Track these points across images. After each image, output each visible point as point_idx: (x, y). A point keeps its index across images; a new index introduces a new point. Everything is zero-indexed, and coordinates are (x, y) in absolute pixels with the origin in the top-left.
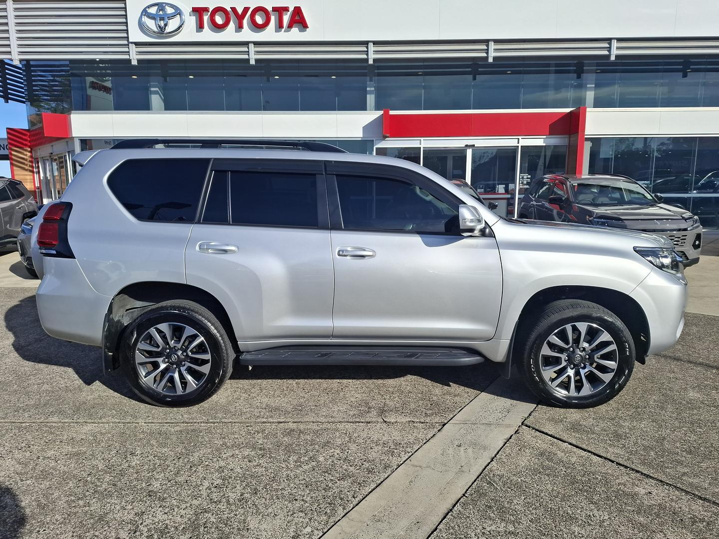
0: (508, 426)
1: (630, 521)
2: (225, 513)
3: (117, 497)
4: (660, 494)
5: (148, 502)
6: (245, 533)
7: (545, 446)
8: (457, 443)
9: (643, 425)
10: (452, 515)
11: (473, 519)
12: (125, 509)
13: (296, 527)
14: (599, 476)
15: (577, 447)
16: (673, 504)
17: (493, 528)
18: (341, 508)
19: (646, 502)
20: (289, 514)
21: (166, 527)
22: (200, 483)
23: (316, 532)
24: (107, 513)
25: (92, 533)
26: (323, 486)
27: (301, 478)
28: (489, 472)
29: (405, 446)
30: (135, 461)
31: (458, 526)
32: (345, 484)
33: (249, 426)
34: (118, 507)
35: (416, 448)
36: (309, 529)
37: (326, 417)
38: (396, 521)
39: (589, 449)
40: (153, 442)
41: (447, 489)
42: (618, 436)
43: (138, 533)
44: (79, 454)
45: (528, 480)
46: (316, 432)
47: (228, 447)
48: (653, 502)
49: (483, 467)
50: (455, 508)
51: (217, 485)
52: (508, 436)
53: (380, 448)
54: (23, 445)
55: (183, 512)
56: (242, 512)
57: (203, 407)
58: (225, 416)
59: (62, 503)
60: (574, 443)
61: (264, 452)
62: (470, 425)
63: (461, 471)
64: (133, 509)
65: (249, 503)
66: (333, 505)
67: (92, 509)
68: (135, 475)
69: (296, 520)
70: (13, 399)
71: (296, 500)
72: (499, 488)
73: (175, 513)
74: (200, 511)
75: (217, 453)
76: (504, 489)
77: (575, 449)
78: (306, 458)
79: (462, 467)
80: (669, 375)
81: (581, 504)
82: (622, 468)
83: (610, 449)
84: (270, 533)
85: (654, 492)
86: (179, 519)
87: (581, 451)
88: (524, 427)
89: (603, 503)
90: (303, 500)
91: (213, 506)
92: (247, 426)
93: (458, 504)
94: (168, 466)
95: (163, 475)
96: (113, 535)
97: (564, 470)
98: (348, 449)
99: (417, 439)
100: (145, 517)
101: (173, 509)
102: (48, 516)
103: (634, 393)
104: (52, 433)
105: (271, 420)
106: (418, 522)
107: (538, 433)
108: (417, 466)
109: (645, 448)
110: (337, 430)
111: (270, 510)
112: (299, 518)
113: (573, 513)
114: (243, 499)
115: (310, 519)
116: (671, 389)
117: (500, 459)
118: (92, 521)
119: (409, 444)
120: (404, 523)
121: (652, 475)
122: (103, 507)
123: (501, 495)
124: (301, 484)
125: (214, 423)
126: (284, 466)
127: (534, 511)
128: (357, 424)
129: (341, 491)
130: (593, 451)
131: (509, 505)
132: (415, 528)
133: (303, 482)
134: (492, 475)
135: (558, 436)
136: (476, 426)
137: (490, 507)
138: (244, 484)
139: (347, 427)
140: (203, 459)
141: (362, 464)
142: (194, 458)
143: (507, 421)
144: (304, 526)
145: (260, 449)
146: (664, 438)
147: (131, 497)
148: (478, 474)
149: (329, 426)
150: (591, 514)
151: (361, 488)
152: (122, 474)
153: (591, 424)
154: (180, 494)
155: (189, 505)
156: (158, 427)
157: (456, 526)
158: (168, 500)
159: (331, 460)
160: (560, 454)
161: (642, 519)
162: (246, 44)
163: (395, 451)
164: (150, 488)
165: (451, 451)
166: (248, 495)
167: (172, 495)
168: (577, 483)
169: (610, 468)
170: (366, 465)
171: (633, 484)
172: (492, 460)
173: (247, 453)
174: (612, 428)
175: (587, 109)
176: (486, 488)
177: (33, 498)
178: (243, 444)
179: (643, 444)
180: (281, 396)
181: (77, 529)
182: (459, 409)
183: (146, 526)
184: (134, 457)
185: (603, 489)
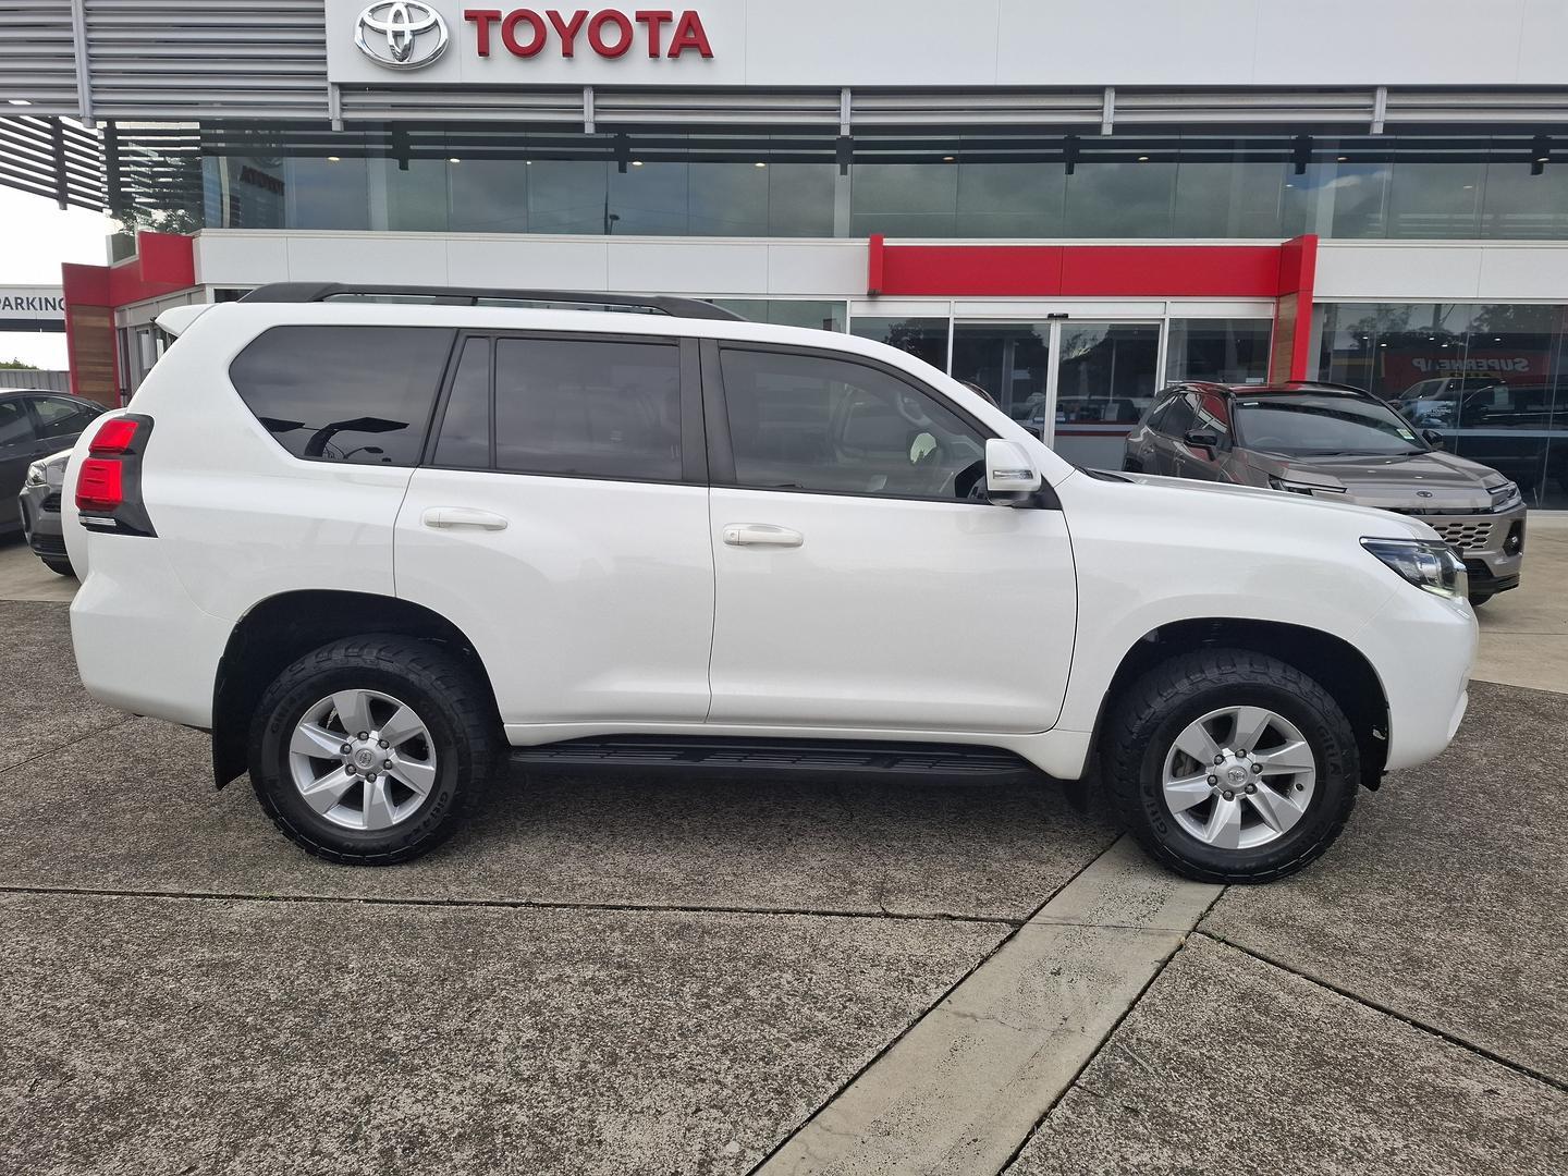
0: (1164, 933)
1: (1453, 1152)
2: (548, 1104)
3: (312, 1061)
4: (1515, 1097)
5: (380, 1076)
6: (594, 1150)
7: (1247, 980)
8: (1051, 966)
9: (1467, 940)
10: (1050, 1127)
11: (1099, 1137)
12: (330, 1089)
13: (706, 1141)
14: (1378, 1050)
15: (1321, 984)
16: (1549, 1118)
17: (1145, 1157)
18: (802, 1102)
19: (1487, 1113)
20: (689, 1111)
21: (421, 1133)
22: (490, 1036)
23: (750, 1154)
24: (292, 1096)
25: (261, 1138)
26: (761, 1052)
27: (711, 1033)
28: (1127, 1035)
29: (936, 969)
30: (348, 985)
31: (1067, 1152)
32: (809, 1048)
33: (590, 915)
34: (314, 1084)
35: (960, 974)
36: (733, 1148)
37: (757, 898)
38: (926, 1136)
39: (1350, 989)
40: (385, 943)
41: (1036, 1066)
42: (1413, 963)
43: (360, 1143)
44: (226, 965)
45: (1218, 1054)
46: (738, 933)
47: (548, 959)
48: (1502, 1113)
49: (1114, 1022)
50: (1057, 1111)
51: (529, 1041)
52: (1164, 955)
53: (882, 972)
54: (106, 942)
55: (457, 1100)
56: (585, 1104)
57: (490, 870)
58: (537, 890)
59: (192, 1071)
60: (1315, 973)
61: (627, 973)
62: (1077, 928)
63: (1062, 1030)
64: (347, 1089)
65: (599, 1084)
66: (784, 1096)
67: (259, 1086)
68: (350, 1016)
69: (706, 1125)
70: (82, 841)
71: (703, 1080)
72: (1151, 1070)
73: (438, 1101)
74: (494, 1099)
75: (525, 972)
76: (1163, 1073)
77: (1317, 989)
78: (720, 990)
79: (1065, 1019)
80: (1517, 828)
81: (1340, 1112)
82: (1426, 1034)
83: (1397, 991)
84: (649, 1154)
85: (1505, 1090)
86: (447, 1114)
87: (1330, 992)
88: (1199, 936)
89: (1390, 1111)
90: (719, 1082)
91: (521, 1090)
92: (588, 915)
93: (1063, 1102)
94: (422, 997)
95: (409, 1015)
96: (307, 1144)
97: (1296, 1033)
98: (811, 972)
99: (963, 956)
100: (374, 1108)
101: (436, 1093)
102: (164, 1099)
103: (1442, 867)
104: (165, 917)
105: (636, 902)
106: (975, 1140)
107: (1232, 951)
108: (965, 1016)
109: (1477, 992)
110: (784, 929)
111: (646, 1102)
112: (711, 1121)
113: (1323, 1132)
114: (587, 1074)
115: (734, 1123)
116: (1525, 862)
117: (1151, 1004)
118: (259, 1112)
119: (944, 967)
120: (944, 1141)
121: (1496, 1052)
122: (283, 1084)
123: (1157, 1086)
124: (713, 1046)
125: (514, 905)
126: (672, 1004)
127: (1234, 1125)
128: (828, 918)
129: (802, 1065)
130: (1358, 992)
131: (1177, 1109)
132: (968, 1152)
133: (716, 1042)
134: (1134, 1041)
135: (1276, 959)
136: (1091, 930)
137: (1135, 1112)
138: (587, 1042)
139: (805, 923)
140: (496, 983)
141: (845, 1007)
142: (477, 979)
143: (1159, 922)
144: (724, 1138)
145: (619, 967)
146: (1518, 971)
147: (343, 1063)
148: (1101, 1036)
149: (765, 919)
150: (1364, 1135)
151: (844, 1060)
152: (321, 1011)
153: (1350, 932)
154: (446, 1060)
155: (467, 1084)
156: (394, 912)
157: (1062, 1152)
158: (424, 1071)
159: (774, 996)
160: (1284, 999)
161: (1480, 1151)
162: (577, 90)
163: (916, 980)
164: (383, 1045)
165: (1038, 983)
166: (598, 1067)
167: (430, 1062)
168: (1328, 1064)
169: (1401, 1034)
170: (853, 1008)
171: (1456, 1070)
172: (1131, 1008)
173: (589, 974)
174: (1399, 944)
175: (1319, 240)
176: (1122, 1068)
177: (131, 1059)
178: (579, 952)
179: (1469, 982)
180: (658, 851)
181: (230, 1129)
182: (1052, 893)
183: (378, 1128)
184: (346, 975)
185: (1387, 1079)
